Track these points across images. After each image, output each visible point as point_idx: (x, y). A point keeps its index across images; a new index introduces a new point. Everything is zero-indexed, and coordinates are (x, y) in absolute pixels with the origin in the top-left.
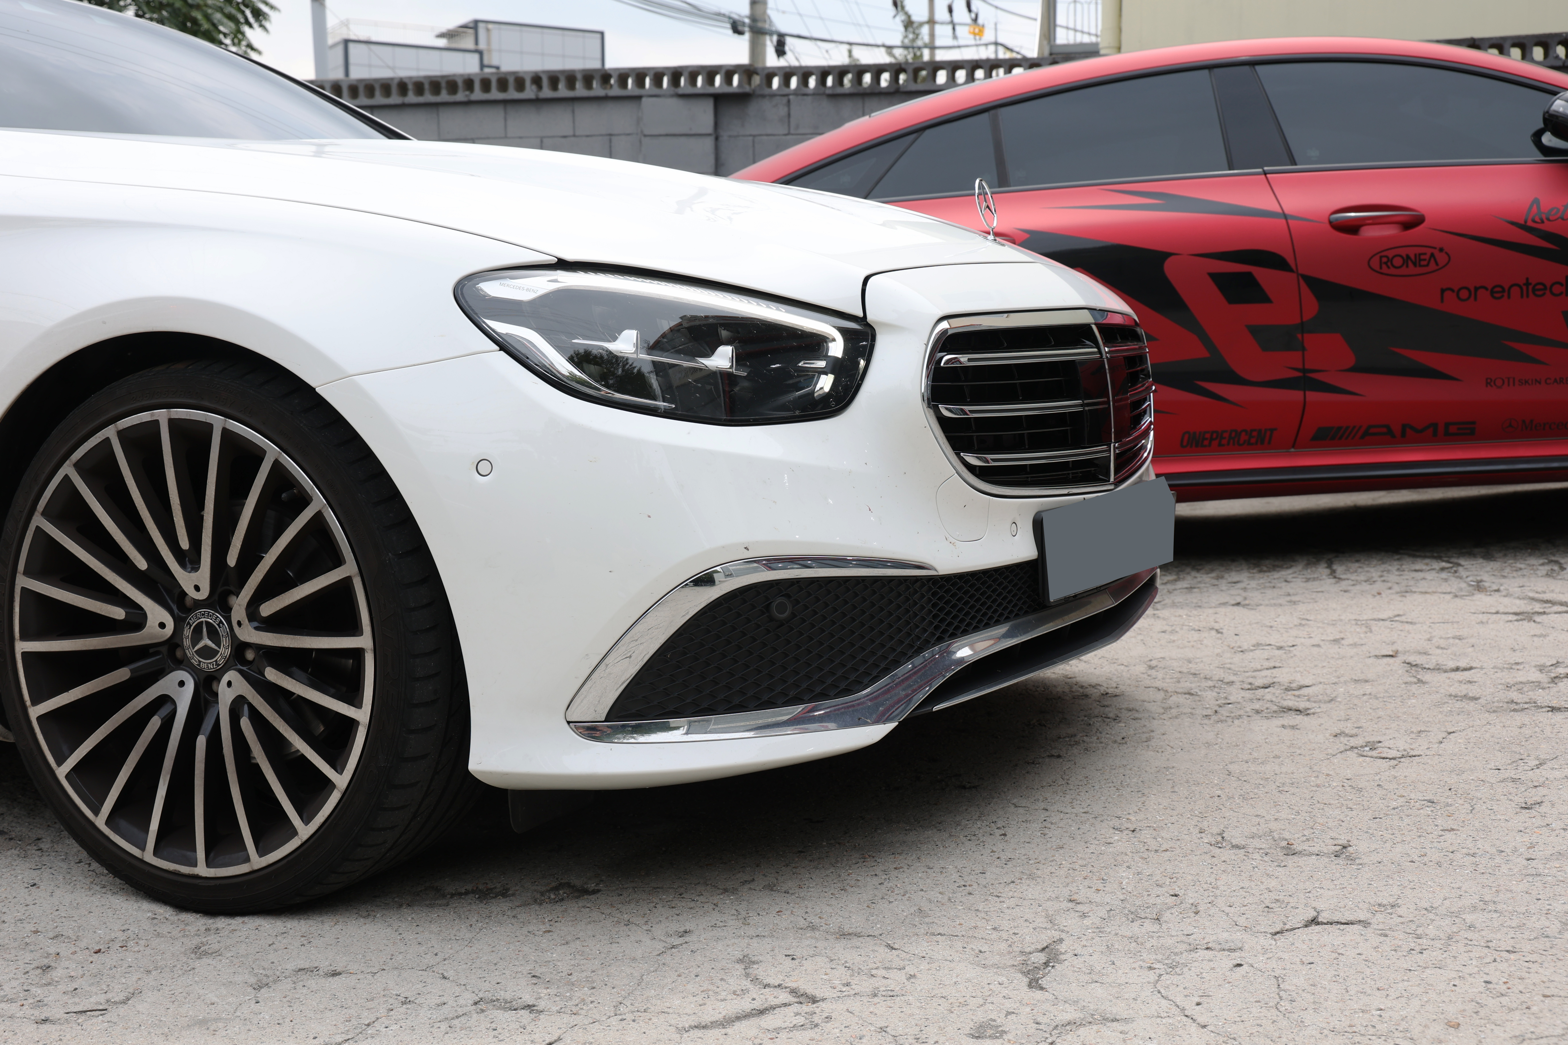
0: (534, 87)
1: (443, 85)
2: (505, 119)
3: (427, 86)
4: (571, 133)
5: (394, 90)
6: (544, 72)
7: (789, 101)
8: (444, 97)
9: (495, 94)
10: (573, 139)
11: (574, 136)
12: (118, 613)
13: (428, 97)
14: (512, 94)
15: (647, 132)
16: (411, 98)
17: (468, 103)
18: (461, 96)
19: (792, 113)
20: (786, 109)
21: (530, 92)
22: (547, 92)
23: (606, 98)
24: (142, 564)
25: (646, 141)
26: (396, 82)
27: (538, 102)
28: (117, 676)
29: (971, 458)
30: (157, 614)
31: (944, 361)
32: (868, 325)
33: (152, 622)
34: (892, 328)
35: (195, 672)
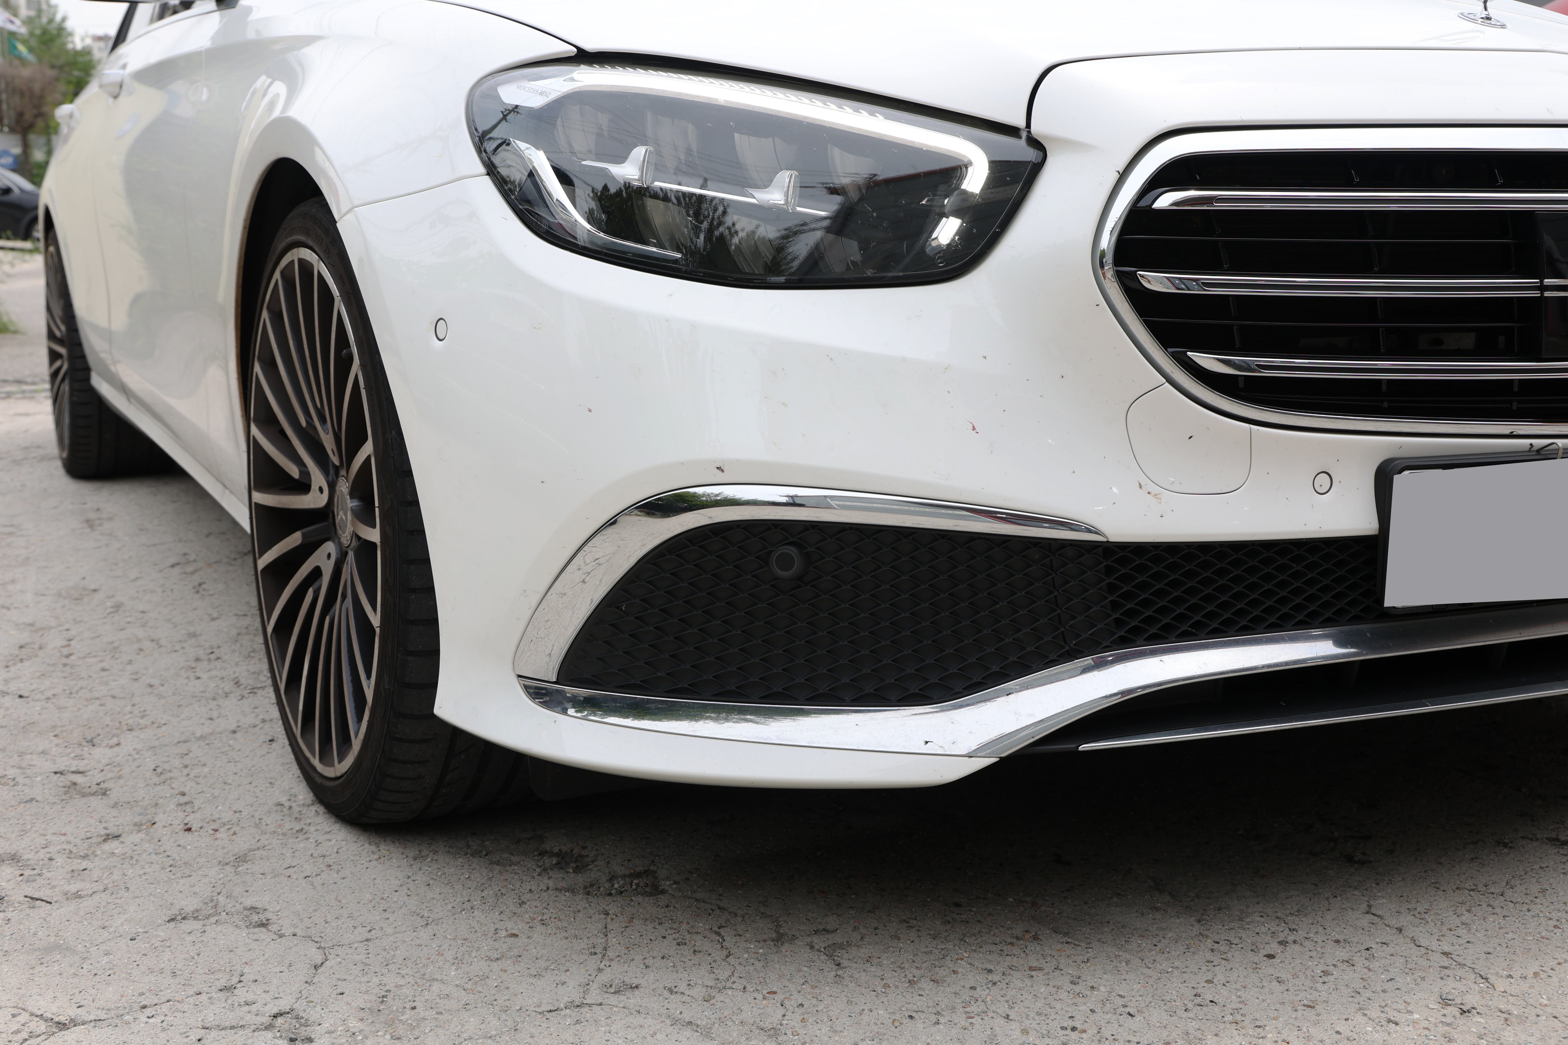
12: (294, 471)
24: (303, 420)
28: (295, 539)
29: (1207, 361)
30: (318, 478)
31: (1166, 200)
32: (1035, 143)
33: (315, 487)
34: (1069, 144)
35: (339, 545)
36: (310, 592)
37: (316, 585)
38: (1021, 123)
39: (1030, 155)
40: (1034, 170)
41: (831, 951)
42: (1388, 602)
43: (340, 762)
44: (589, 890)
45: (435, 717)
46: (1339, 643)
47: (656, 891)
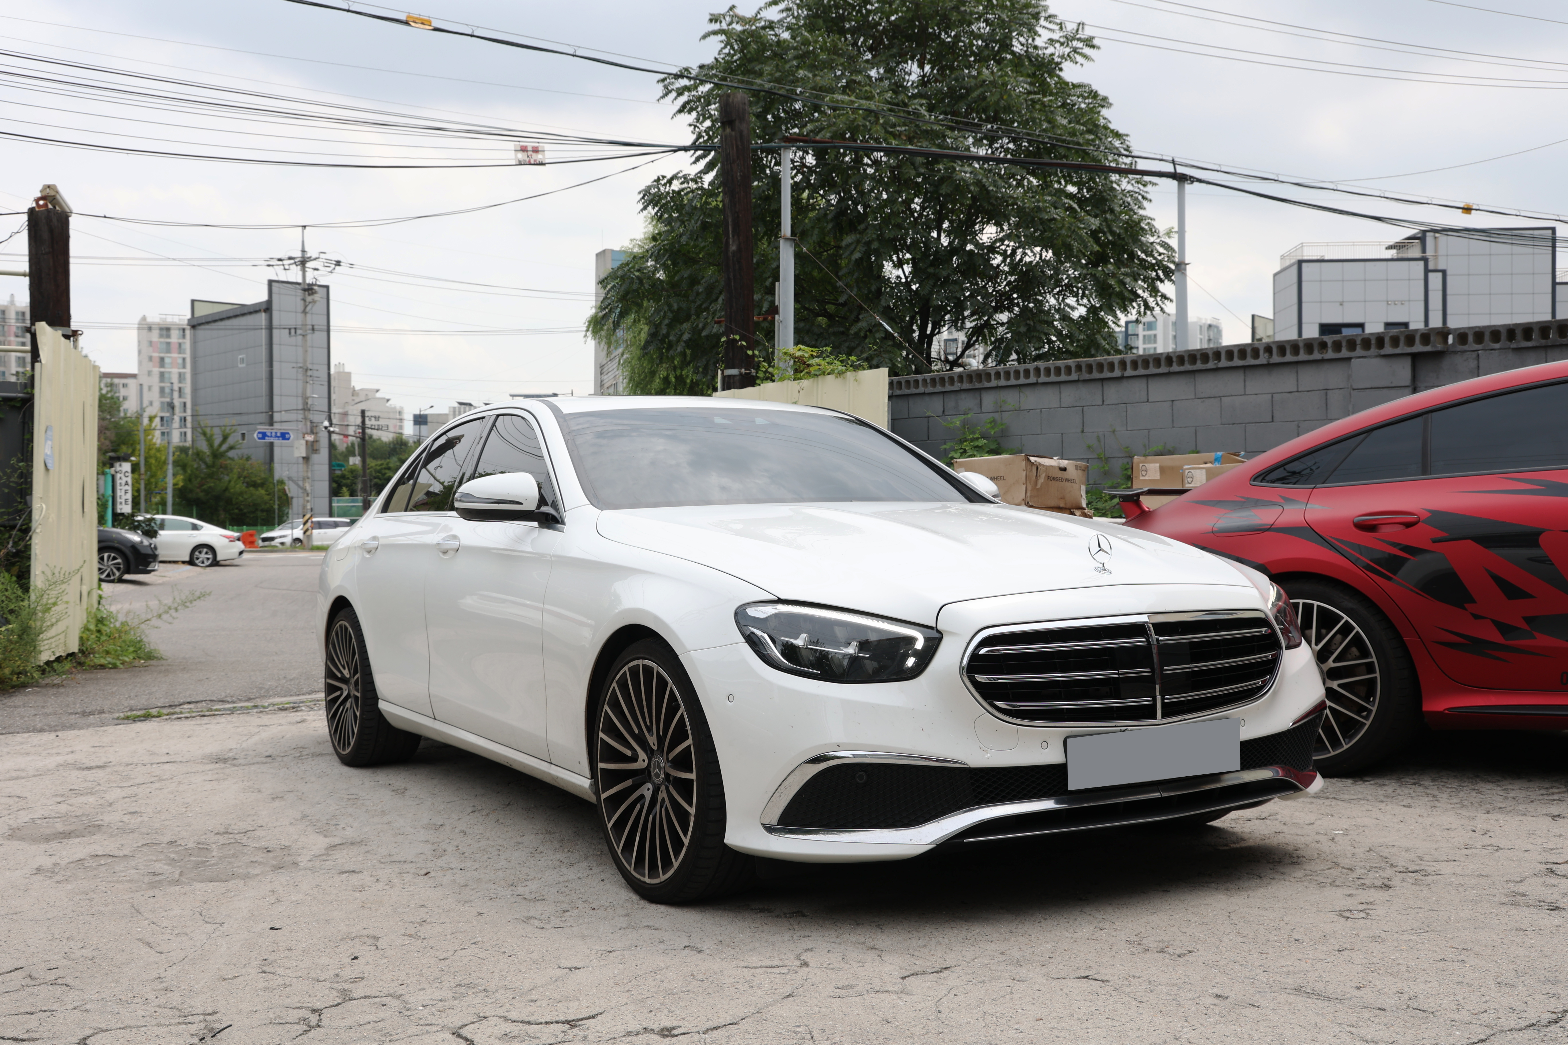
0: (1267, 355)
1: (1198, 357)
2: (1245, 381)
3: (1186, 358)
4: (1295, 390)
5: (1163, 362)
6: (1274, 342)
7: (1478, 355)
8: (1199, 366)
9: (1237, 362)
10: (1296, 394)
11: (1298, 391)
12: (629, 753)
13: (1188, 367)
14: (1250, 361)
15: (1355, 387)
16: (1175, 368)
17: (1217, 370)
18: (1211, 365)
19: (1481, 365)
20: (1476, 362)
21: (1263, 359)
22: (1276, 359)
23: (1323, 361)
24: (637, 732)
25: (1354, 393)
26: (1164, 356)
27: (1269, 366)
28: (628, 783)
29: (1001, 704)
30: (642, 755)
31: (983, 651)
32: (939, 632)
33: (640, 759)
34: (951, 633)
35: (654, 784)
36: (638, 806)
37: (642, 802)
38: (934, 625)
39: (938, 635)
40: (940, 639)
41: (878, 926)
42: (1071, 788)
43: (664, 874)
44: (777, 916)
45: (725, 845)
46: (1057, 803)
47: (804, 916)
